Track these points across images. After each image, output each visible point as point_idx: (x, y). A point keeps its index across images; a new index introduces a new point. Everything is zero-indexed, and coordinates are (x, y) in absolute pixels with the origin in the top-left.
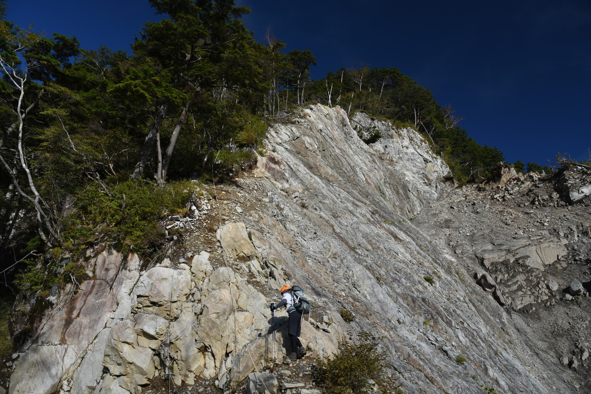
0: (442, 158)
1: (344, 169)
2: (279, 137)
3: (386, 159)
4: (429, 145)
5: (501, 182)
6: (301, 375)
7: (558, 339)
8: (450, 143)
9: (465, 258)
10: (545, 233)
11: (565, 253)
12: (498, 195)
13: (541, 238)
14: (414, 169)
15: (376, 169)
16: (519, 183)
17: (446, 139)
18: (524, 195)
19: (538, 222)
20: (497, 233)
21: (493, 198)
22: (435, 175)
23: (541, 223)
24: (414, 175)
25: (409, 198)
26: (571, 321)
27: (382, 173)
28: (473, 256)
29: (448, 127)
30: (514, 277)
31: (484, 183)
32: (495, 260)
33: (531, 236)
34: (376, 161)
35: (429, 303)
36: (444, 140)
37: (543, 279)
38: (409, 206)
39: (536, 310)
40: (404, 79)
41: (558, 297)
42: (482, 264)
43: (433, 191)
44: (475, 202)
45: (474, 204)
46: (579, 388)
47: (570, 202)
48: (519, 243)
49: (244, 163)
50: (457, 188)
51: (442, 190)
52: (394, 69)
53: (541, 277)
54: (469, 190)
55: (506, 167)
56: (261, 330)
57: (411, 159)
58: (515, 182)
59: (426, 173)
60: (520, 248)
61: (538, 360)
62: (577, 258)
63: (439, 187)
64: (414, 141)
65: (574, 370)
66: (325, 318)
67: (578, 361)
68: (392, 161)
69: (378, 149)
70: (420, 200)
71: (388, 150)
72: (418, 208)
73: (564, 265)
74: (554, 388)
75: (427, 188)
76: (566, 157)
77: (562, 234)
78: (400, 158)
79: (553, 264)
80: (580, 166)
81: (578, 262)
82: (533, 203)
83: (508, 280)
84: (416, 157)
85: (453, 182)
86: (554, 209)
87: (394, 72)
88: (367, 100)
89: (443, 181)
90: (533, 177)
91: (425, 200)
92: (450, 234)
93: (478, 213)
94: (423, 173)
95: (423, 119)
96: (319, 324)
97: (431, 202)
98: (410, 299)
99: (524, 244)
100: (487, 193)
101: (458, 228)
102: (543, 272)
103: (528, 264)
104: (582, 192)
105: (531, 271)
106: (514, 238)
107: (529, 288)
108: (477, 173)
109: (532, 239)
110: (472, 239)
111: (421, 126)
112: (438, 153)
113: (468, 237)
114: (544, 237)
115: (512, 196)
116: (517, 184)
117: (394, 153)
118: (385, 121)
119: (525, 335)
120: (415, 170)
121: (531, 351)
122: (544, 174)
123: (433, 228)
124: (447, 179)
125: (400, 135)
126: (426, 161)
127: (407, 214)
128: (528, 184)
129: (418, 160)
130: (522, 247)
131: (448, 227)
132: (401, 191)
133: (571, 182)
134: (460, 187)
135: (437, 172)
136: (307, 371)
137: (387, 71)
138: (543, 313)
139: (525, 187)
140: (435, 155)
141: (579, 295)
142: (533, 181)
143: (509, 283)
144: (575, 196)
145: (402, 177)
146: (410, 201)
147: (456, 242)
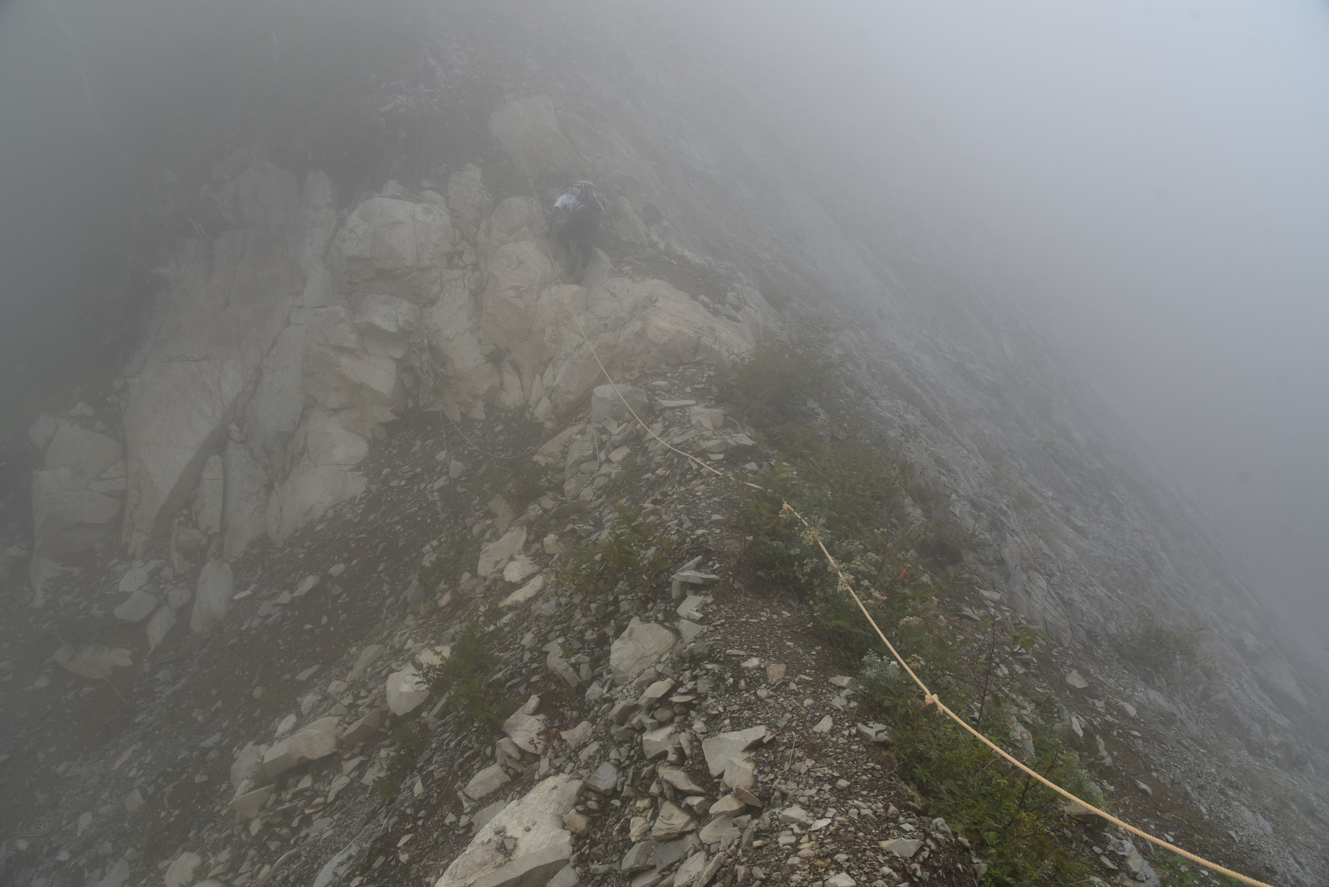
6: (688, 390)
56: (607, 318)
66: (731, 296)
96: (718, 306)
136: (699, 383)
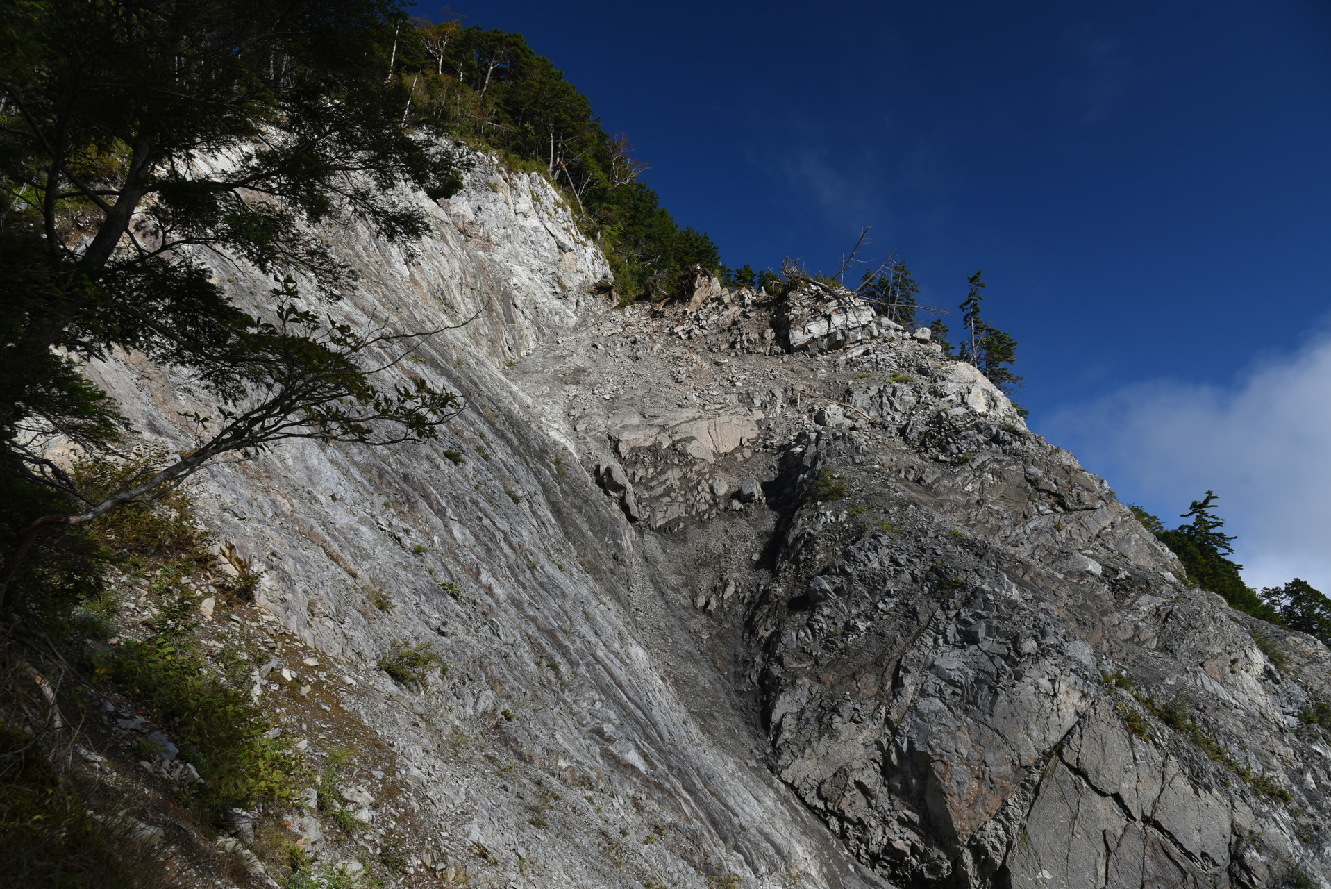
0: (599, 244)
1: (359, 248)
2: (208, 164)
3: (477, 236)
4: (572, 215)
5: (692, 304)
7: (701, 570)
8: (621, 215)
9: (588, 440)
10: (734, 398)
11: (753, 435)
12: (681, 328)
13: (722, 408)
14: (534, 262)
15: (443, 254)
16: (721, 307)
17: (614, 207)
18: (723, 330)
19: (728, 380)
20: (657, 395)
21: (671, 333)
22: (578, 279)
23: (731, 381)
24: (531, 276)
25: (513, 322)
26: (727, 542)
27: (457, 265)
28: (605, 436)
29: (619, 181)
30: (663, 472)
31: (663, 303)
32: (637, 444)
33: (707, 403)
34: (449, 237)
35: (414, 482)
36: (608, 209)
37: (707, 476)
38: (510, 338)
39: (686, 527)
40: (535, 62)
41: (721, 506)
42: (616, 451)
43: (569, 312)
44: (638, 337)
45: (634, 342)
46: (707, 640)
47: (789, 349)
48: (684, 415)
49: (82, 215)
50: (616, 308)
51: (587, 310)
52: (517, 36)
53: (705, 474)
54: (636, 314)
55: (704, 274)
57: (532, 241)
58: (714, 305)
59: (560, 274)
60: (681, 423)
61: (661, 603)
62: (768, 443)
63: (582, 304)
64: (541, 204)
65: (709, 614)
67: (718, 601)
68: (488, 241)
69: (461, 212)
70: (539, 328)
71: (483, 216)
72: (531, 344)
73: (748, 453)
74: (670, 640)
75: (557, 304)
76: (799, 265)
77: (758, 402)
78: (507, 237)
79: (732, 453)
80: (815, 284)
81: (768, 450)
82: (732, 346)
83: (653, 478)
84: (542, 238)
85: (611, 297)
86: (762, 359)
87: (515, 44)
88: (449, 97)
89: (592, 293)
90: (744, 298)
91: (549, 327)
92: (575, 396)
93: (637, 358)
94: (553, 273)
95: (567, 157)
97: (561, 332)
98: (375, 472)
99: (691, 416)
100: (666, 322)
101: (595, 385)
102: (711, 465)
103: (688, 451)
104: (810, 332)
105: (692, 463)
106: (679, 406)
107: (683, 492)
108: (655, 281)
109: (707, 408)
110: (611, 406)
111: (562, 173)
112: (591, 235)
113: (605, 402)
114: (727, 405)
115: (705, 331)
116: (717, 308)
117: (494, 224)
118: (485, 152)
119: (655, 566)
120: (536, 263)
121: (655, 589)
122: (763, 294)
123: (546, 382)
124: (602, 289)
125: (513, 187)
126: (561, 247)
127: (504, 352)
128: (735, 310)
129: (545, 244)
130: (685, 422)
131: (577, 383)
132: (497, 306)
133: (796, 312)
134: (621, 306)
135: (582, 272)
137: (500, 40)
138: (694, 532)
139: (728, 316)
140: (582, 238)
141: (752, 502)
142: (743, 305)
143: (653, 484)
144: (798, 337)
145: (503, 277)
146: (514, 327)
147: (581, 410)
